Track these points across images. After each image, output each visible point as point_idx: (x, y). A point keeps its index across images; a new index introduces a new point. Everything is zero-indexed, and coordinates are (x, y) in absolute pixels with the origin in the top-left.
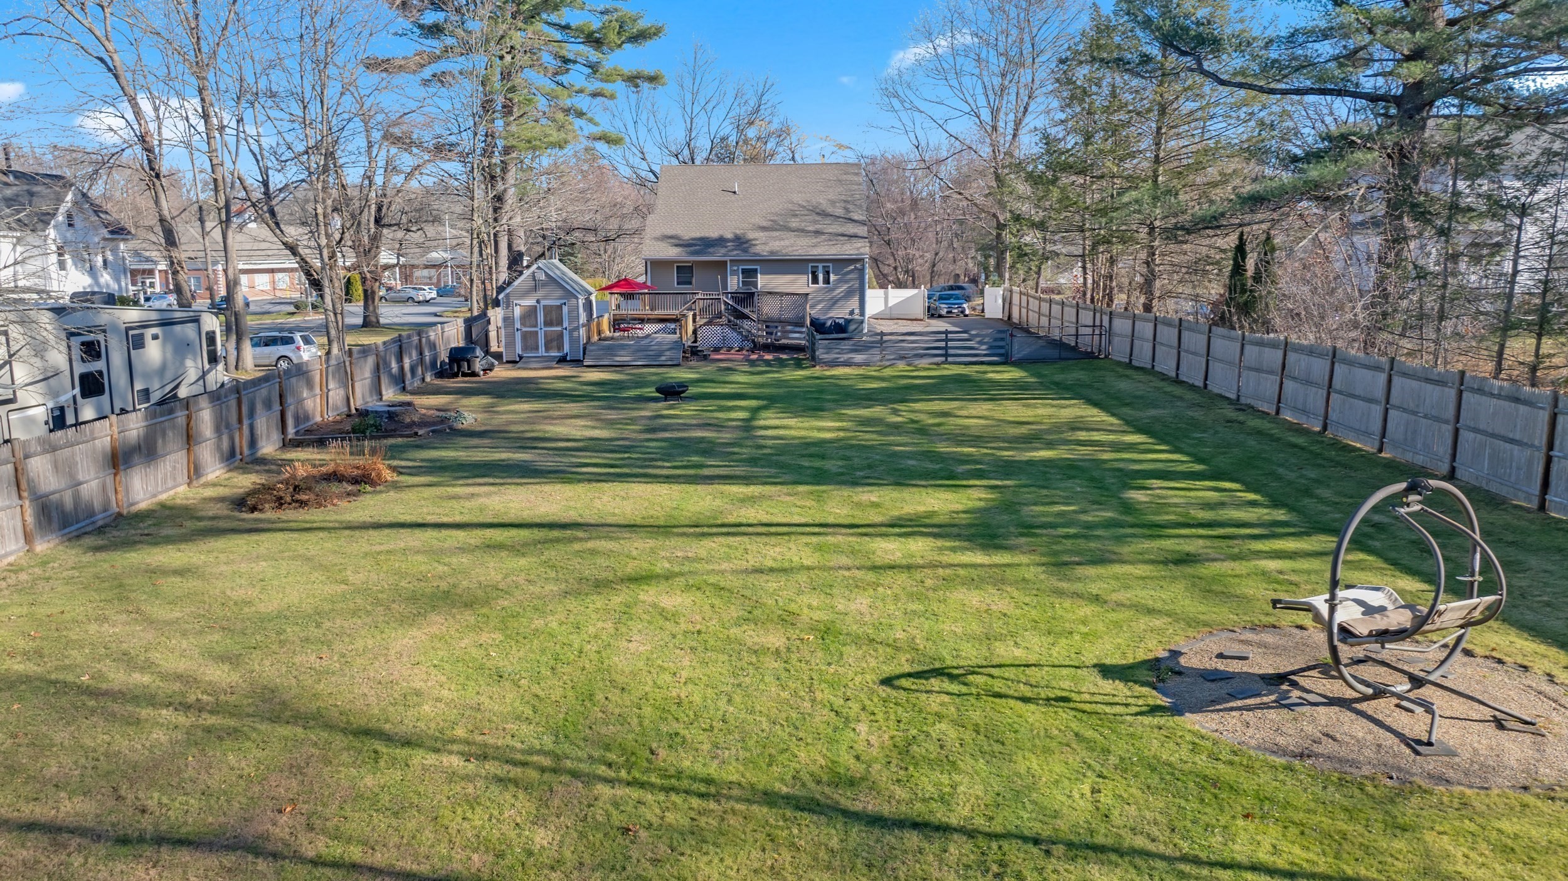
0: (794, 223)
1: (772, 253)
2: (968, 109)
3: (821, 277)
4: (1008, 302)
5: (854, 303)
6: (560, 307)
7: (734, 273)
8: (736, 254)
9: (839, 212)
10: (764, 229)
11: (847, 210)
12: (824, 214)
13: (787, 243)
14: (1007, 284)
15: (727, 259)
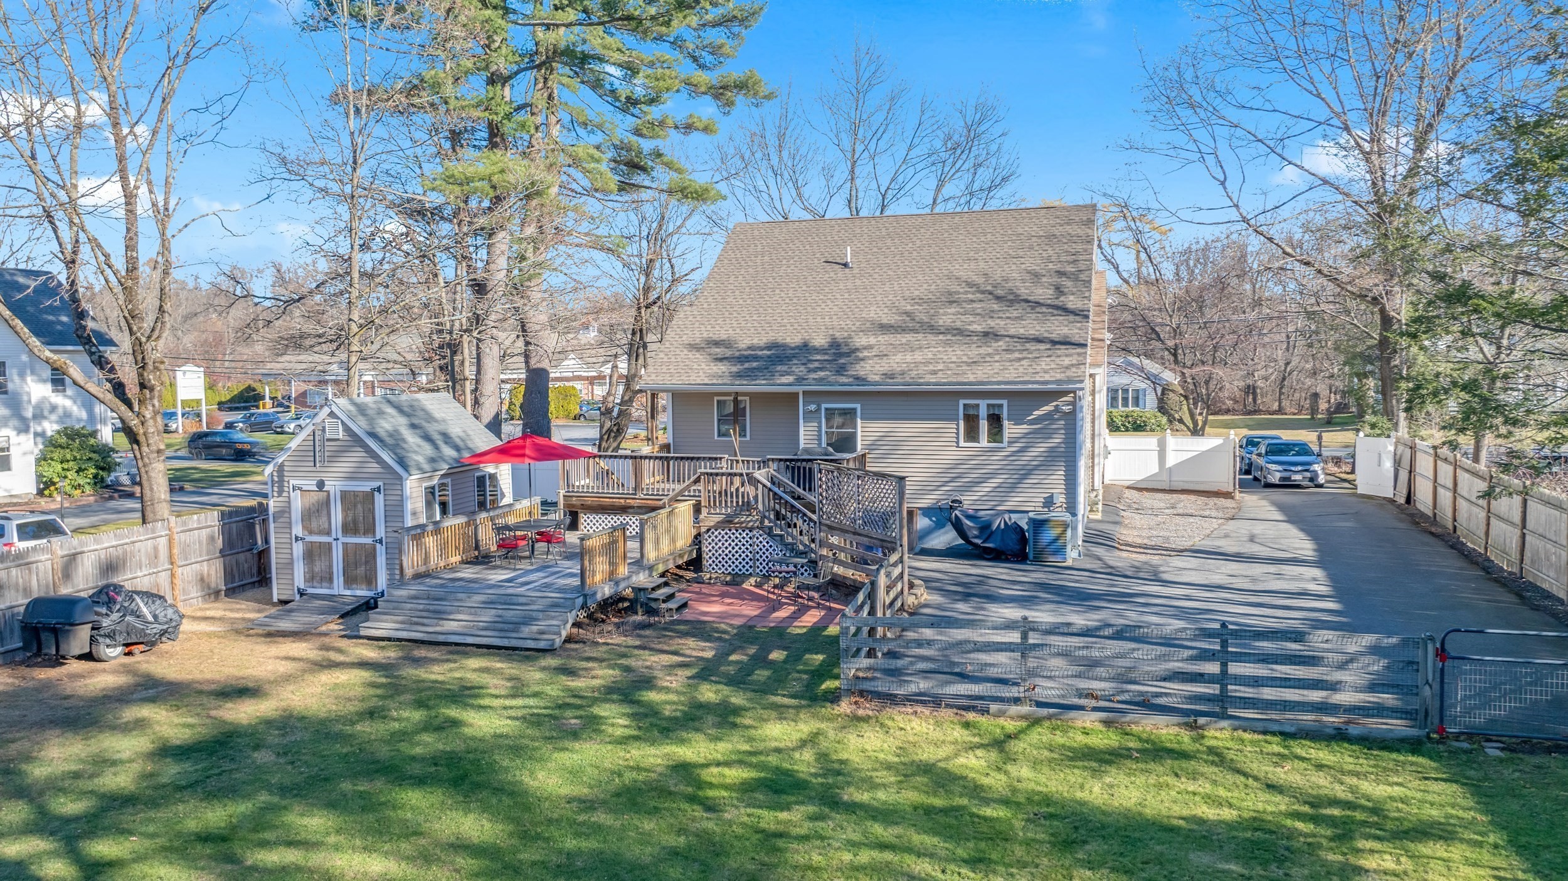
0: (948, 317)
1: (890, 376)
2: (1322, 113)
3: (984, 425)
4: (1405, 466)
5: (1056, 481)
6: (369, 497)
7: (810, 416)
8: (820, 378)
9: (1043, 293)
10: (884, 328)
11: (1059, 290)
12: (1011, 299)
13: (918, 356)
14: (1403, 431)
15: (799, 389)
